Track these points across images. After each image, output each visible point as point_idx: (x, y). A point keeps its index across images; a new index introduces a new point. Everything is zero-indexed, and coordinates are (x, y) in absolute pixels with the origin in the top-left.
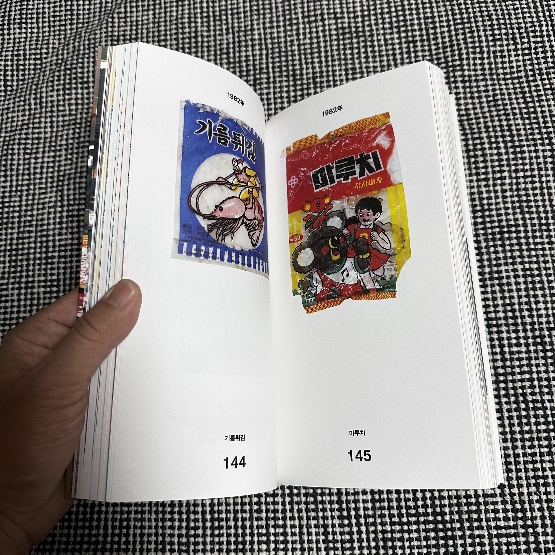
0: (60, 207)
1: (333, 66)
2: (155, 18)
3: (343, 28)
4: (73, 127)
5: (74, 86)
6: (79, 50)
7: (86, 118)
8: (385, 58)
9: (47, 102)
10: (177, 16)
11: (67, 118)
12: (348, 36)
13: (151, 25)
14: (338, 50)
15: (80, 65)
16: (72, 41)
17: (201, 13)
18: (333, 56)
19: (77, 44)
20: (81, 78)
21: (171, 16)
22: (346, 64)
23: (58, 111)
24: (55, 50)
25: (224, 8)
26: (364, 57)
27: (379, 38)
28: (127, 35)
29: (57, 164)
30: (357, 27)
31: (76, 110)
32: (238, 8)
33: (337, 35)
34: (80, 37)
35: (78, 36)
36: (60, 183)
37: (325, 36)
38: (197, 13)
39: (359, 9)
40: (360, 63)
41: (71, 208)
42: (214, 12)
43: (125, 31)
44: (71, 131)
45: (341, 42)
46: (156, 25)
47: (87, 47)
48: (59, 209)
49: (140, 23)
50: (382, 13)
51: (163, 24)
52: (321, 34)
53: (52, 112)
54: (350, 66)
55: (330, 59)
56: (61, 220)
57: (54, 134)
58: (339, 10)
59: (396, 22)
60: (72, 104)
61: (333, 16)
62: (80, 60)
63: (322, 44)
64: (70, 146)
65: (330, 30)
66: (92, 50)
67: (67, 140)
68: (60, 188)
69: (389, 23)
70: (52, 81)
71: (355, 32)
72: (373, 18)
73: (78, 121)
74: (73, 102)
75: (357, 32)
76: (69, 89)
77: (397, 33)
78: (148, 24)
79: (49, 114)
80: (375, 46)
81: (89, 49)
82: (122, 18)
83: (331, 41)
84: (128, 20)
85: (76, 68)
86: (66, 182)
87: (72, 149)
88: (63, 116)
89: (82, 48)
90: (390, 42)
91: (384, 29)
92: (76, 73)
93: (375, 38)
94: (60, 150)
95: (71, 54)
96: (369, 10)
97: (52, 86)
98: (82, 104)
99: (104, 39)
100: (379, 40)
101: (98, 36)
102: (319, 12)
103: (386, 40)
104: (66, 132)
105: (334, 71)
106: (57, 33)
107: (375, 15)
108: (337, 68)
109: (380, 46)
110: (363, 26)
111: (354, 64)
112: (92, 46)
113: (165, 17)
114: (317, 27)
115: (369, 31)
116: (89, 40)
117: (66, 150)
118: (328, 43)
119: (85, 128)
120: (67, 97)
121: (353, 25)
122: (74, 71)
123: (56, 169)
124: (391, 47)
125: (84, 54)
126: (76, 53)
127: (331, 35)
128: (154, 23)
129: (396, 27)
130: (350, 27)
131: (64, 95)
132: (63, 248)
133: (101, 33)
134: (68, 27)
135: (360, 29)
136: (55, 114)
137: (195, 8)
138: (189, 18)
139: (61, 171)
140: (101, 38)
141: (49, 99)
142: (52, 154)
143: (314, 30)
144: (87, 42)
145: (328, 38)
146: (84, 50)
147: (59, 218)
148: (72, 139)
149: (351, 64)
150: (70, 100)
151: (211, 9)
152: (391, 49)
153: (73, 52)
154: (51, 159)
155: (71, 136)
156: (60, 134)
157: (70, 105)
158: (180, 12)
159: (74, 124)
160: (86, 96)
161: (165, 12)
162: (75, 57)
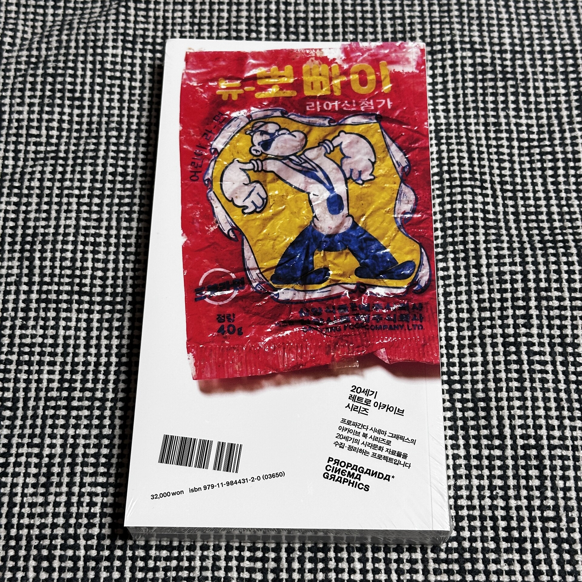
0: (25, 284)
1: (466, 117)
2: (193, 17)
3: (483, 65)
4: (53, 162)
5: (58, 101)
6: (68, 48)
7: (74, 152)
8: (544, 114)
9: (10, 121)
10: (229, 18)
11: (42, 148)
12: (490, 76)
13: (188, 27)
14: (474, 94)
15: (71, 72)
16: (56, 33)
17: (268, 18)
18: (465, 103)
19: (64, 38)
20: (70, 91)
21: (219, 18)
22: (486, 116)
23: (29, 135)
24: (27, 42)
25: (302, 15)
26: (514, 109)
27: (537, 84)
28: (148, 37)
29: (22, 216)
30: (504, 66)
31: (59, 137)
32: (324, 19)
33: (474, 73)
34: (71, 29)
35: (66, 27)
36: (28, 247)
37: (454, 74)
38: (260, 18)
39: (507, 41)
40: (507, 117)
41: (45, 288)
42: (287, 19)
43: (145, 30)
44: (50, 169)
45: (480, 84)
46: (196, 28)
47: (81, 44)
48: (25, 288)
49: (170, 21)
50: (541, 52)
51: (206, 27)
52: (449, 70)
53: (17, 135)
54: (492, 120)
55: (461, 106)
56: (28, 305)
57: (19, 170)
58: (477, 40)
59: (562, 66)
60: (53, 128)
61: (468, 46)
62: (71, 64)
63: (450, 85)
64: (47, 192)
65: (463, 65)
66: (91, 51)
67: (41, 180)
68: (27, 254)
69: (552, 66)
70: (22, 90)
71: (501, 72)
72: (528, 56)
73: (62, 155)
74: (55, 124)
75: (504, 73)
76: (48, 105)
77: (563, 80)
78: (183, 24)
79: (14, 139)
80: (530, 95)
81: (85, 48)
82: (141, 9)
83: (464, 81)
84: (151, 14)
85: (63, 75)
86: (38, 247)
87: (50, 195)
88: (36, 144)
89: (73, 44)
90: (553, 92)
91: (543, 73)
92: (63, 83)
93: (530, 84)
94: (29, 196)
95: (54, 52)
96: (522, 45)
97: (22, 97)
98: (70, 130)
99: (111, 37)
100: (536, 88)
101: (101, 31)
102: (448, 38)
103: (546, 89)
104: (39, 168)
105: (467, 124)
106: (31, 16)
107: (532, 53)
108: (472, 121)
109: (537, 96)
110: (513, 66)
111: (497, 117)
112: (91, 44)
113: (211, 18)
114: (443, 60)
115: (522, 73)
116: (86, 34)
117: (40, 196)
118: (460, 84)
119: (73, 166)
120: (45, 116)
121: (498, 62)
122: (59, 79)
123: (21, 223)
124: (553, 99)
125: (76, 55)
126: (63, 51)
127: (464, 73)
128: (192, 24)
129: (562, 73)
130: (493, 64)
131: (40, 113)
132: (27, 349)
133: (106, 28)
134: (50, 11)
135: (509, 69)
136: (23, 140)
137: (258, 11)
138: (248, 24)
139: (29, 227)
140: (106, 34)
141: (16, 116)
142: (15, 199)
143: (439, 64)
144: (82, 37)
145: (459, 77)
146: (77, 48)
147: (24, 301)
148: (49, 180)
149: (493, 116)
150: (49, 121)
151: (282, 15)
152: (554, 102)
153: (58, 48)
154: (12, 208)
155: (49, 176)
156: (29, 170)
157: (48, 129)
158: (234, 14)
159: (52, 158)
160: (76, 119)
161: (211, 11)
162: (61, 58)
